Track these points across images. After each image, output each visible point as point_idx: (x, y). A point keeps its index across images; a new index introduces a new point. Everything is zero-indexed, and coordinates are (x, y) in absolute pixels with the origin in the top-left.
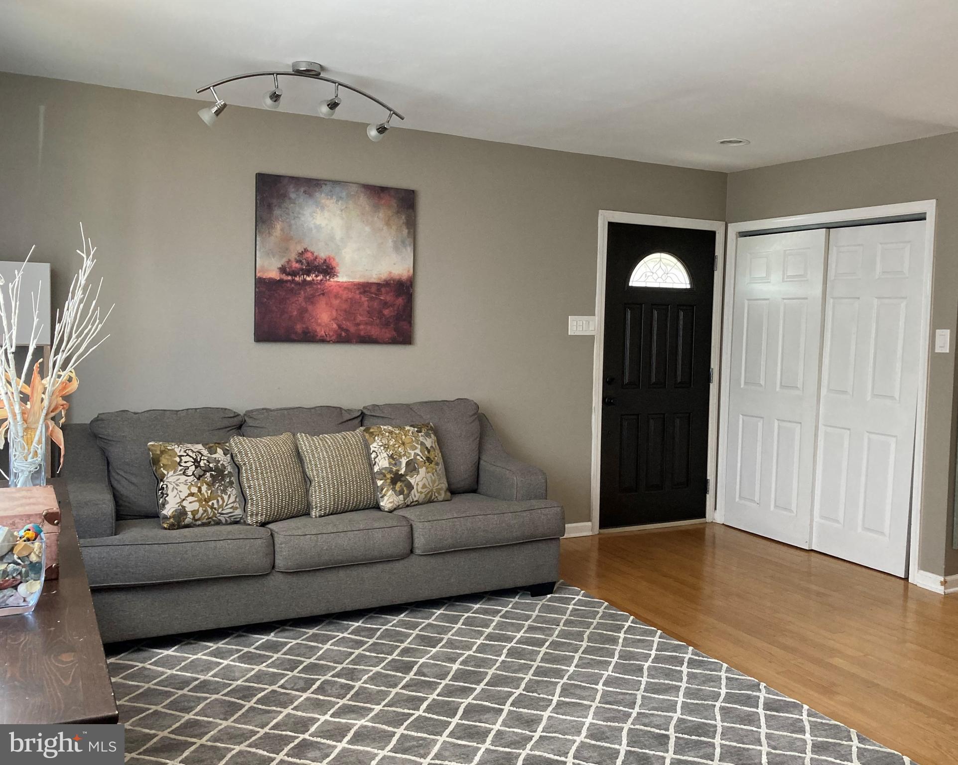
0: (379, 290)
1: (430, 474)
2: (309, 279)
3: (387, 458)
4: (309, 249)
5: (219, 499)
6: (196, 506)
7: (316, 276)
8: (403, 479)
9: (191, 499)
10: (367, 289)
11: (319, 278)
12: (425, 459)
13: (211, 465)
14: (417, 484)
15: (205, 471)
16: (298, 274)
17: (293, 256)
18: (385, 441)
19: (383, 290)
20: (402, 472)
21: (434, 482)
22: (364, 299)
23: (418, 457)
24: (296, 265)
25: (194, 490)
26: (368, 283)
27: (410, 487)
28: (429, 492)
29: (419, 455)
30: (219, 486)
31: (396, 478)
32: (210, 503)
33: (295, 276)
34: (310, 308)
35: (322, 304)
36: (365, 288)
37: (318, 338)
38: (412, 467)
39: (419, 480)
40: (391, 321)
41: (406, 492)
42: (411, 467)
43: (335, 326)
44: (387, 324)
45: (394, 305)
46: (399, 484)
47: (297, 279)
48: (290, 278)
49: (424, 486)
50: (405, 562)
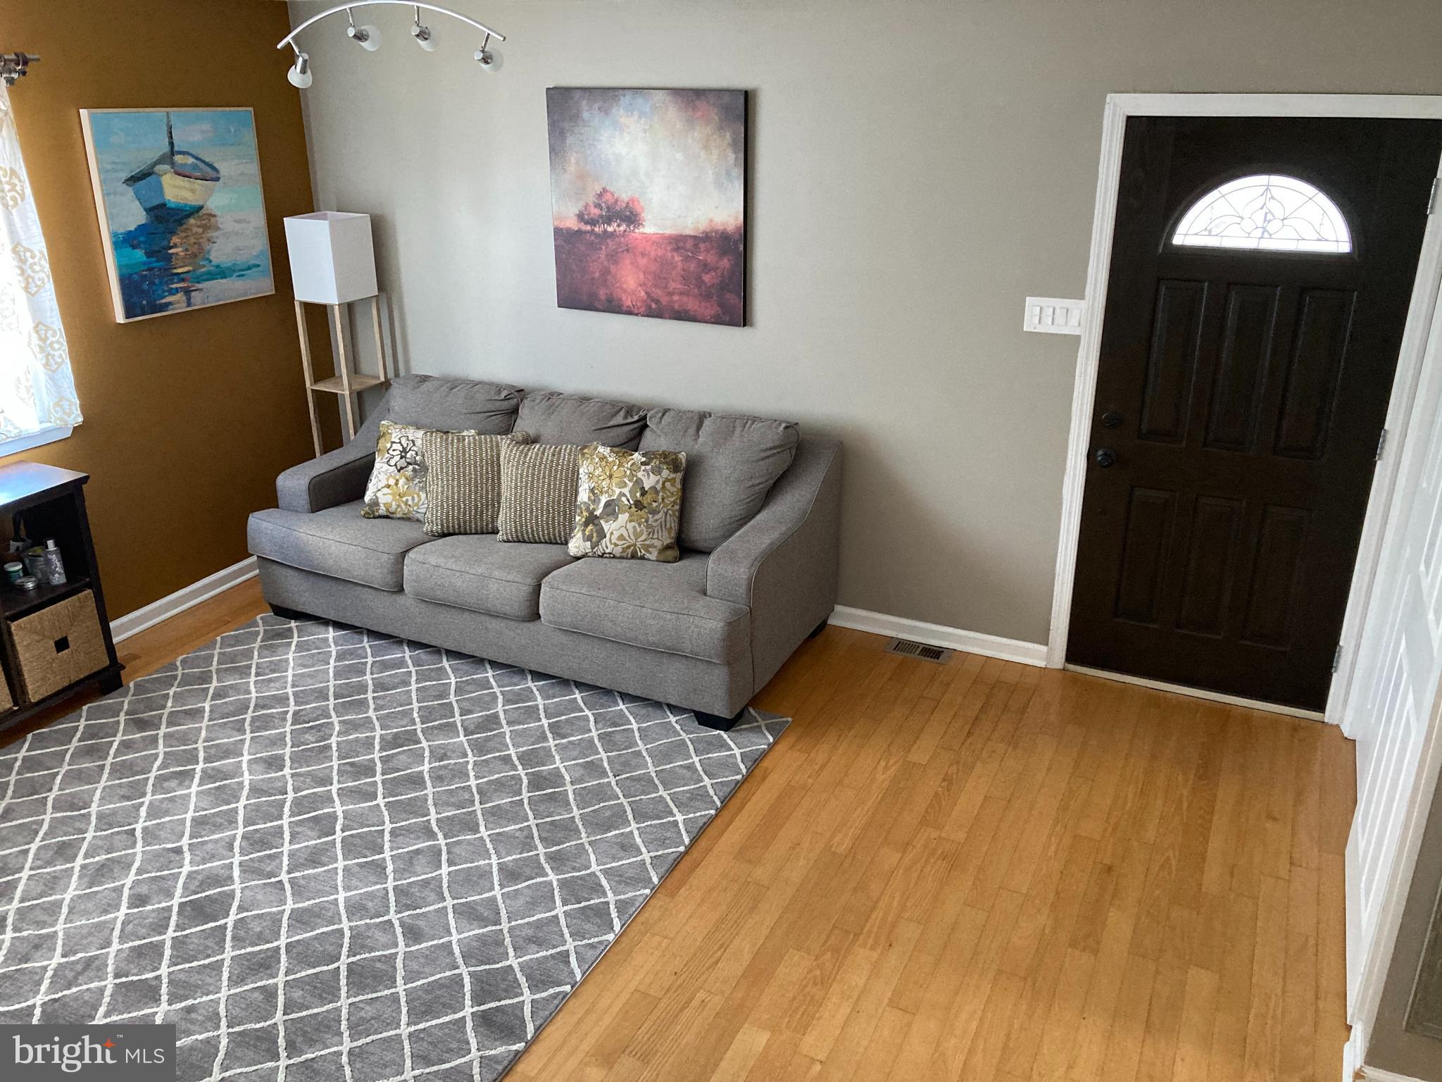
0: (696, 246)
1: (633, 524)
2: (610, 229)
3: (588, 491)
4: (608, 188)
5: (415, 496)
6: (389, 499)
7: (619, 226)
8: (596, 522)
9: (386, 490)
10: (681, 244)
11: (622, 228)
12: (632, 502)
13: (418, 458)
14: (612, 533)
15: (409, 463)
16: (598, 222)
17: (591, 199)
18: (591, 469)
19: (702, 246)
20: (598, 513)
21: (637, 535)
22: (677, 258)
23: (624, 499)
24: (595, 212)
25: (392, 482)
26: (681, 235)
27: (602, 535)
28: (629, 547)
29: (625, 495)
30: (419, 482)
31: (592, 519)
32: (404, 499)
33: (595, 226)
34: (613, 268)
35: (627, 261)
36: (678, 242)
37: (624, 308)
38: (612, 509)
39: (618, 529)
40: (713, 291)
41: (594, 540)
42: (609, 510)
43: (643, 293)
44: (707, 296)
45: (717, 268)
46: (590, 527)
47: (596, 229)
48: (589, 228)
49: (621, 537)
50: (531, 625)
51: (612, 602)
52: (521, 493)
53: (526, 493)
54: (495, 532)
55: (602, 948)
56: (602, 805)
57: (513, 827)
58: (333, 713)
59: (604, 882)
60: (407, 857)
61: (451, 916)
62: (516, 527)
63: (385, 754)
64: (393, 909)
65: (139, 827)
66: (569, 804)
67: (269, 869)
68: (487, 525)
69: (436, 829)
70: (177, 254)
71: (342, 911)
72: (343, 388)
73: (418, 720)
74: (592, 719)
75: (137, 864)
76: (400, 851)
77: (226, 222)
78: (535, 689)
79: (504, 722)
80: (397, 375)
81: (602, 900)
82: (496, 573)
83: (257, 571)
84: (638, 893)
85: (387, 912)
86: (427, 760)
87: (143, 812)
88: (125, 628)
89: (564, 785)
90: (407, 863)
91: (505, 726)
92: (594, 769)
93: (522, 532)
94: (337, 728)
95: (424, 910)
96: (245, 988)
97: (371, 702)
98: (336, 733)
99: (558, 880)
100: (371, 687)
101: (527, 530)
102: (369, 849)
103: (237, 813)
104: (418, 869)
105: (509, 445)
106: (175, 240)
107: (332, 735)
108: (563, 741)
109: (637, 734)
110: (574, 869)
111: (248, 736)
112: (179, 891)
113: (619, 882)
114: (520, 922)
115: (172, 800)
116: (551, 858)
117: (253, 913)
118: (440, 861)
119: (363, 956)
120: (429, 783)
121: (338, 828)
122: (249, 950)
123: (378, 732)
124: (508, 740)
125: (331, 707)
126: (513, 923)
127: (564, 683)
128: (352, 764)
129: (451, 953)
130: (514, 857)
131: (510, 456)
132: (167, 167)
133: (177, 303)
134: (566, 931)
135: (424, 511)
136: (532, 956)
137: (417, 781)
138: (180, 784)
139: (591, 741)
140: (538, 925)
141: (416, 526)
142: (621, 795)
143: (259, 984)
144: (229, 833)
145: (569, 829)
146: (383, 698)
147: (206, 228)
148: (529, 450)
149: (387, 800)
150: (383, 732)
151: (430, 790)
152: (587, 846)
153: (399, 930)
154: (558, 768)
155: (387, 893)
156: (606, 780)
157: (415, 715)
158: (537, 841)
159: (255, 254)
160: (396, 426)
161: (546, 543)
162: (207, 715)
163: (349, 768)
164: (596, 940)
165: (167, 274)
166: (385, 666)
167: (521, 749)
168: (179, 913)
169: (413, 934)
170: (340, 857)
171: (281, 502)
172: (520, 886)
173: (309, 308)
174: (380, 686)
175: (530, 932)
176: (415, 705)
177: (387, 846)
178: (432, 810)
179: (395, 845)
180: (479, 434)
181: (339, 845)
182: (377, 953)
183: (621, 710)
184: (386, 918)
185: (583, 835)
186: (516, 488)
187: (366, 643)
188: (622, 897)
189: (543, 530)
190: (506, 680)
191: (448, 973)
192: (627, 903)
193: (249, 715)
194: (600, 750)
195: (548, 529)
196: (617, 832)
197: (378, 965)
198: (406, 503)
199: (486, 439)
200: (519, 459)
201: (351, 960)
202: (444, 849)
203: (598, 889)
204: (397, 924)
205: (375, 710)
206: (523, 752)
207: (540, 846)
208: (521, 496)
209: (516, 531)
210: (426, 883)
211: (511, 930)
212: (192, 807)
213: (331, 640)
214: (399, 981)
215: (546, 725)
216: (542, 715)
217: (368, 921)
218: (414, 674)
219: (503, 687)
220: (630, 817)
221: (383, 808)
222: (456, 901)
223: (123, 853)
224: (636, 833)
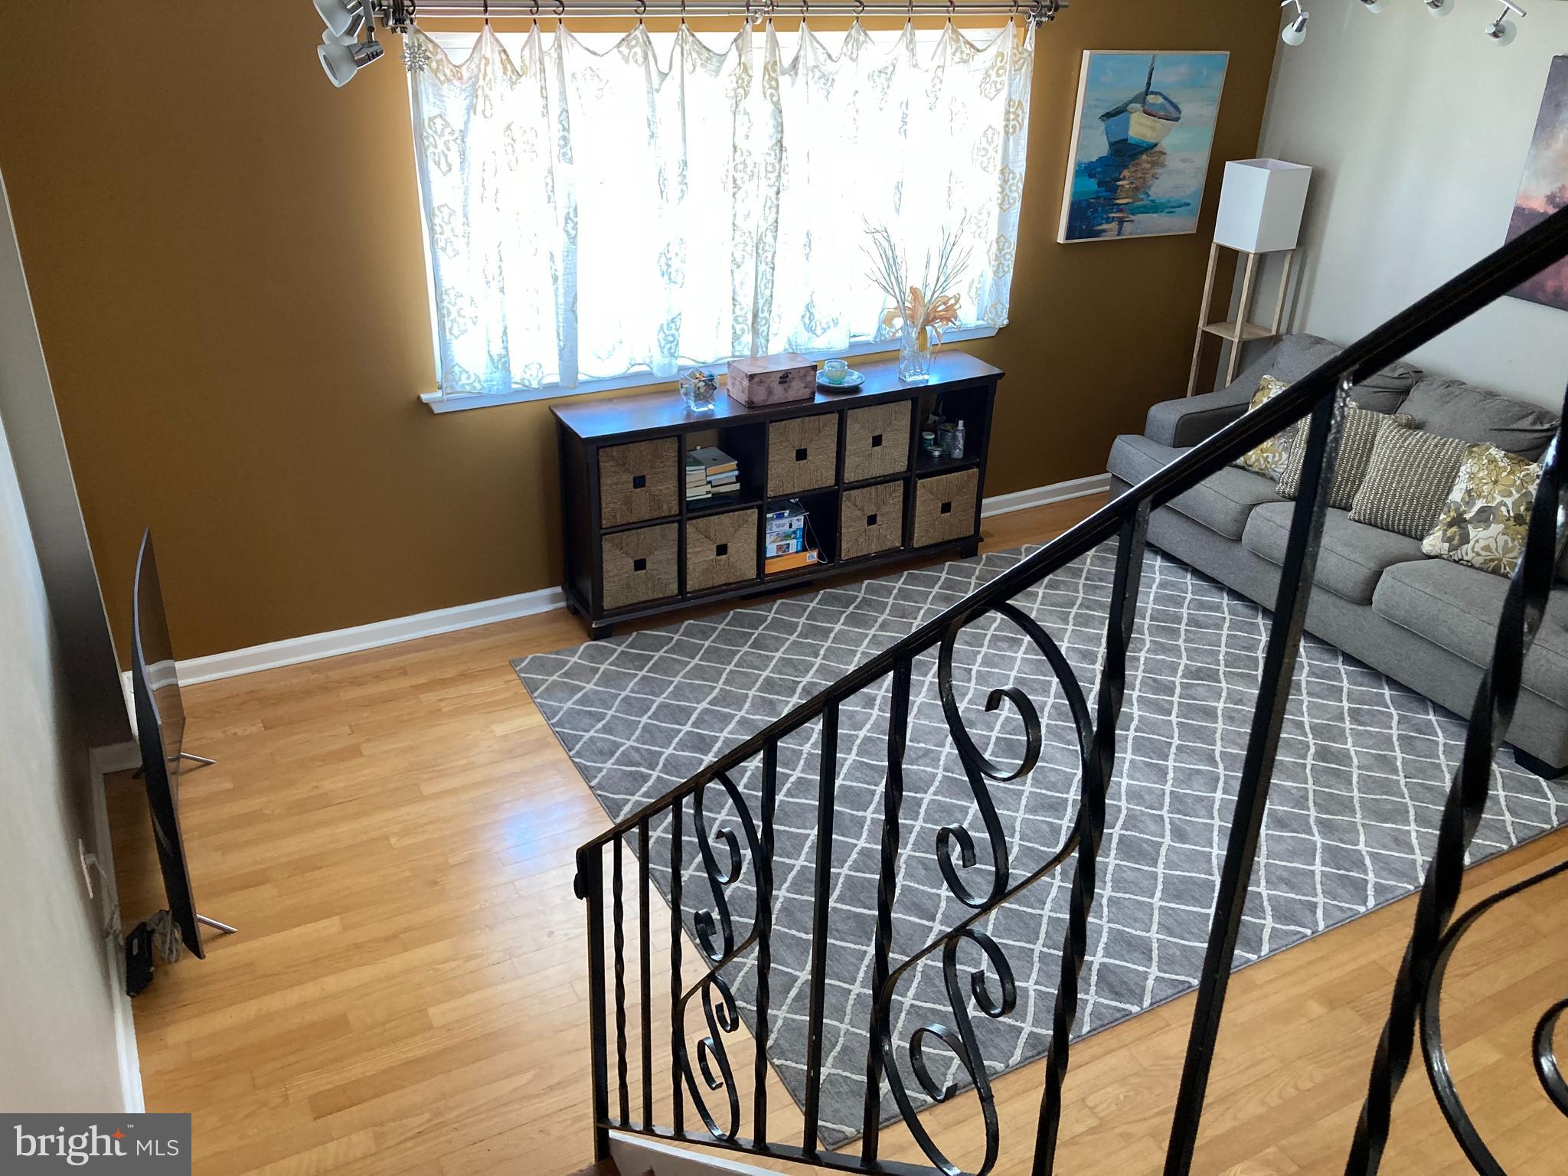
1: (1506, 537)
3: (1463, 491)
5: (1277, 454)
8: (1462, 525)
12: (1512, 515)
14: (1477, 541)
18: (1475, 469)
20: (1467, 516)
21: (1506, 550)
23: (1503, 509)
27: (1465, 539)
28: (1493, 560)
29: (1506, 506)
30: (1286, 442)
31: (1459, 521)
32: (1265, 455)
38: (1485, 516)
39: (1486, 538)
41: (1456, 542)
42: (1482, 516)
46: (1454, 529)
49: (1487, 548)
50: (1359, 610)
51: (1456, 610)
52: (1388, 477)
53: (1393, 478)
54: (1348, 508)
55: (1351, 914)
56: (1384, 797)
57: (1290, 784)
58: (1146, 632)
59: (1368, 862)
60: (1187, 772)
61: (1215, 833)
62: (1371, 509)
63: (1185, 681)
64: (1166, 808)
65: (975, 668)
66: (1351, 784)
67: (1069, 738)
68: (1341, 500)
69: (1218, 759)
70: (1122, 186)
71: (1123, 794)
72: (1233, 335)
73: (1222, 662)
74: (1396, 718)
75: (970, 696)
76: (1182, 765)
77: (1172, 161)
78: (1343, 672)
79: (1304, 691)
80: (1289, 331)
81: (1362, 876)
82: (1339, 549)
83: (1108, 488)
84: (1400, 885)
85: (1161, 809)
86: (1223, 699)
87: (979, 658)
88: (994, 507)
89: (1351, 766)
90: (1186, 777)
91: (1305, 695)
92: (1387, 763)
93: (1376, 516)
94: (1148, 646)
95: (1192, 819)
96: (1037, 818)
97: (1183, 633)
98: (1146, 649)
99: (1323, 843)
100: (1185, 620)
101: (1382, 515)
102: (1155, 753)
103: (1050, 685)
104: (1196, 786)
105: (1390, 425)
106: (1126, 173)
107: (1141, 650)
108: (1360, 728)
109: (1441, 748)
110: (1341, 841)
111: (1070, 627)
112: (997, 728)
113: (1384, 869)
114: (1277, 862)
115: (1002, 657)
116: (1320, 822)
117: (1051, 766)
118: (1217, 787)
119: (1133, 833)
120: (1220, 719)
121: (1133, 726)
122: (1044, 791)
123: (1184, 661)
124: (1305, 709)
125: (1146, 626)
126: (1271, 861)
127: (1376, 675)
128: (1155, 680)
129: (1209, 861)
130: (1285, 808)
131: (1388, 437)
132: (1138, 106)
133: (1110, 231)
134: (1319, 887)
135: (1282, 470)
136: (1282, 894)
137: (1210, 714)
138: (1010, 647)
139: (1389, 738)
140: (1295, 872)
141: (1271, 483)
142: (1407, 796)
143: (1048, 819)
144: (1041, 699)
145: (1347, 806)
146: (1195, 633)
147: (1154, 164)
148: (1411, 435)
149: (1179, 720)
150: (1188, 662)
151: (1220, 725)
152: (1359, 827)
153: (1168, 827)
154: (1348, 749)
155: (1164, 794)
156: (1395, 777)
157: (1221, 657)
158: (1311, 804)
159: (1189, 193)
160: (1277, 383)
161: (1399, 533)
162: (1039, 599)
163: (1151, 682)
164: (1347, 905)
165: (1110, 204)
166: (1202, 606)
167: (1315, 720)
168: (995, 744)
169: (1179, 834)
170: (1130, 750)
171: (1147, 432)
172: (1285, 834)
173: (1223, 250)
174: (1193, 621)
175: (1285, 874)
176: (1223, 649)
177: (1172, 756)
178: (1219, 743)
179: (1179, 759)
180: (1361, 408)
181: (1130, 741)
182: (1145, 836)
183: (1430, 720)
184: (1159, 813)
185: (1358, 815)
186: (1384, 470)
187: (1189, 579)
188: (1383, 882)
189: (1399, 520)
190: (1318, 655)
191: (1203, 876)
192: (1386, 888)
193: (1074, 611)
194: (1397, 748)
195: (1406, 519)
196: (1394, 826)
197: (1145, 845)
198: (1266, 460)
199: (1366, 415)
200: (1396, 443)
201: (1123, 832)
202: (1222, 779)
203: (1360, 865)
204: (1167, 821)
205: (1185, 641)
206: (1317, 724)
207: (1312, 809)
208: (1387, 480)
209: (1370, 514)
210: (1201, 799)
211: (1267, 865)
212: (1016, 668)
213: (1157, 568)
214: (1160, 865)
215: (1346, 708)
216: (1345, 698)
217: (1143, 809)
218: (1228, 620)
219: (1311, 659)
220: (1412, 818)
221: (1175, 726)
222: (1223, 823)
223: (961, 683)
224: (1414, 835)
